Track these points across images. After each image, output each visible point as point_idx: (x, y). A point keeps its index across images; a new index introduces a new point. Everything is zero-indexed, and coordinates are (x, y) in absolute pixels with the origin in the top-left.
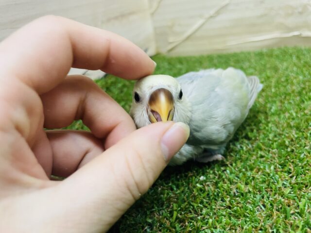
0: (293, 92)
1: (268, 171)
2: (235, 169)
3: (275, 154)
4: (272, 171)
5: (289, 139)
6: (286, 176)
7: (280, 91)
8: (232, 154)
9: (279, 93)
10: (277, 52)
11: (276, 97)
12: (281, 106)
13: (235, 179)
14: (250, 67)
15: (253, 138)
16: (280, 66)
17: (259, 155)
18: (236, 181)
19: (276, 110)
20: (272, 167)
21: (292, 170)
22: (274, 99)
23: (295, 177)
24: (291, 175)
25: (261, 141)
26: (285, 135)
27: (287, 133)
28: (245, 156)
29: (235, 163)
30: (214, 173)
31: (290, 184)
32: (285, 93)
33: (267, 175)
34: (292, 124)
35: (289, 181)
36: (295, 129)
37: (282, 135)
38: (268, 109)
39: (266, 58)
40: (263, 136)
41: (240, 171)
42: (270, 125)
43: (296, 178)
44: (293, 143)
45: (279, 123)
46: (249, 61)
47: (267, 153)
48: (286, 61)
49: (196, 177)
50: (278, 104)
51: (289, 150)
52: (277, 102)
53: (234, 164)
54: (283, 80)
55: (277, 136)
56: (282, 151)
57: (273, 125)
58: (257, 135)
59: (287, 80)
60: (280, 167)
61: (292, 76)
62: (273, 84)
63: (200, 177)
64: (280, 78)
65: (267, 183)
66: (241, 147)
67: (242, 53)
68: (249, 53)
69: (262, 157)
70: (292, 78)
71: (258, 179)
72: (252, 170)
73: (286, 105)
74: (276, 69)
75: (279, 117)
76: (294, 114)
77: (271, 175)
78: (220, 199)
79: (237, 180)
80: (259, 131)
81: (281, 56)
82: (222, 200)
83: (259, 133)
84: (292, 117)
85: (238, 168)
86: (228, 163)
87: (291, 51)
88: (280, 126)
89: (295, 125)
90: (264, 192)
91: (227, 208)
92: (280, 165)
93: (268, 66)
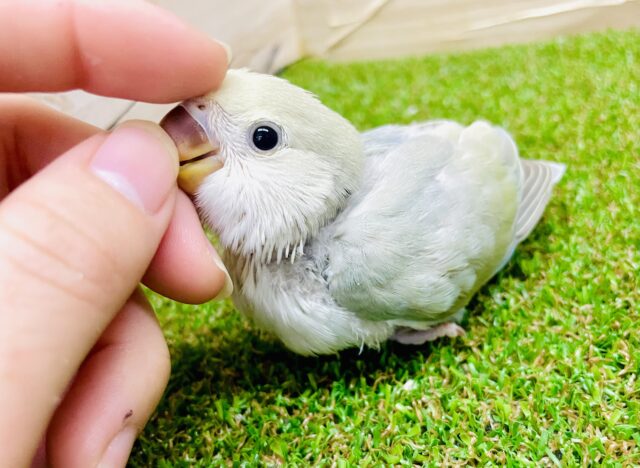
0: (628, 148)
1: (567, 361)
2: (488, 358)
3: (585, 315)
4: (577, 362)
5: (619, 273)
6: (612, 375)
7: (597, 148)
8: (481, 320)
9: (596, 152)
10: (589, 45)
11: (587, 164)
12: (600, 186)
13: (488, 384)
14: (526, 85)
15: (533, 275)
16: (596, 80)
17: (546, 319)
18: (491, 391)
19: (586, 199)
20: (578, 352)
21: (627, 359)
22: (584, 168)
23: (634, 376)
24: (622, 372)
25: (553, 283)
26: (609, 266)
27: (616, 260)
28: (514, 323)
29: (490, 343)
30: (438, 371)
31: (622, 393)
32: (609, 152)
33: (566, 374)
34: (626, 234)
35: (620, 386)
36: (633, 246)
37: (603, 263)
38: (568, 196)
39: (564, 61)
40: (557, 268)
41: (501, 365)
42: (573, 239)
43: (635, 380)
44: (628, 285)
45: (595, 233)
46: (524, 70)
47: (567, 313)
48: (611, 66)
49: (394, 384)
50: (594, 181)
51: (619, 303)
52: (590, 177)
53: (486, 347)
54: (603, 117)
55: (591, 266)
56: (603, 306)
57: (580, 239)
58: (542, 266)
59: (614, 118)
60: (597, 350)
61: (626, 106)
62: (580, 130)
63: (404, 382)
64: (596, 114)
65: (566, 395)
66: (504, 299)
67: (507, 48)
68: (523, 49)
69: (553, 323)
70: (626, 112)
71: (544, 383)
72: (529, 359)
73: (612, 185)
74: (586, 89)
75: (596, 218)
76: (631, 208)
77: (577, 372)
78: (453, 440)
79: (494, 388)
80: (548, 255)
81: (600, 54)
82: (456, 443)
83: (546, 260)
84: (625, 216)
85: (496, 356)
86: (471, 344)
87: (622, 42)
88: (598, 238)
89: (633, 236)
90: (559, 420)
91: (469, 463)
92: (599, 345)
93: (569, 81)
